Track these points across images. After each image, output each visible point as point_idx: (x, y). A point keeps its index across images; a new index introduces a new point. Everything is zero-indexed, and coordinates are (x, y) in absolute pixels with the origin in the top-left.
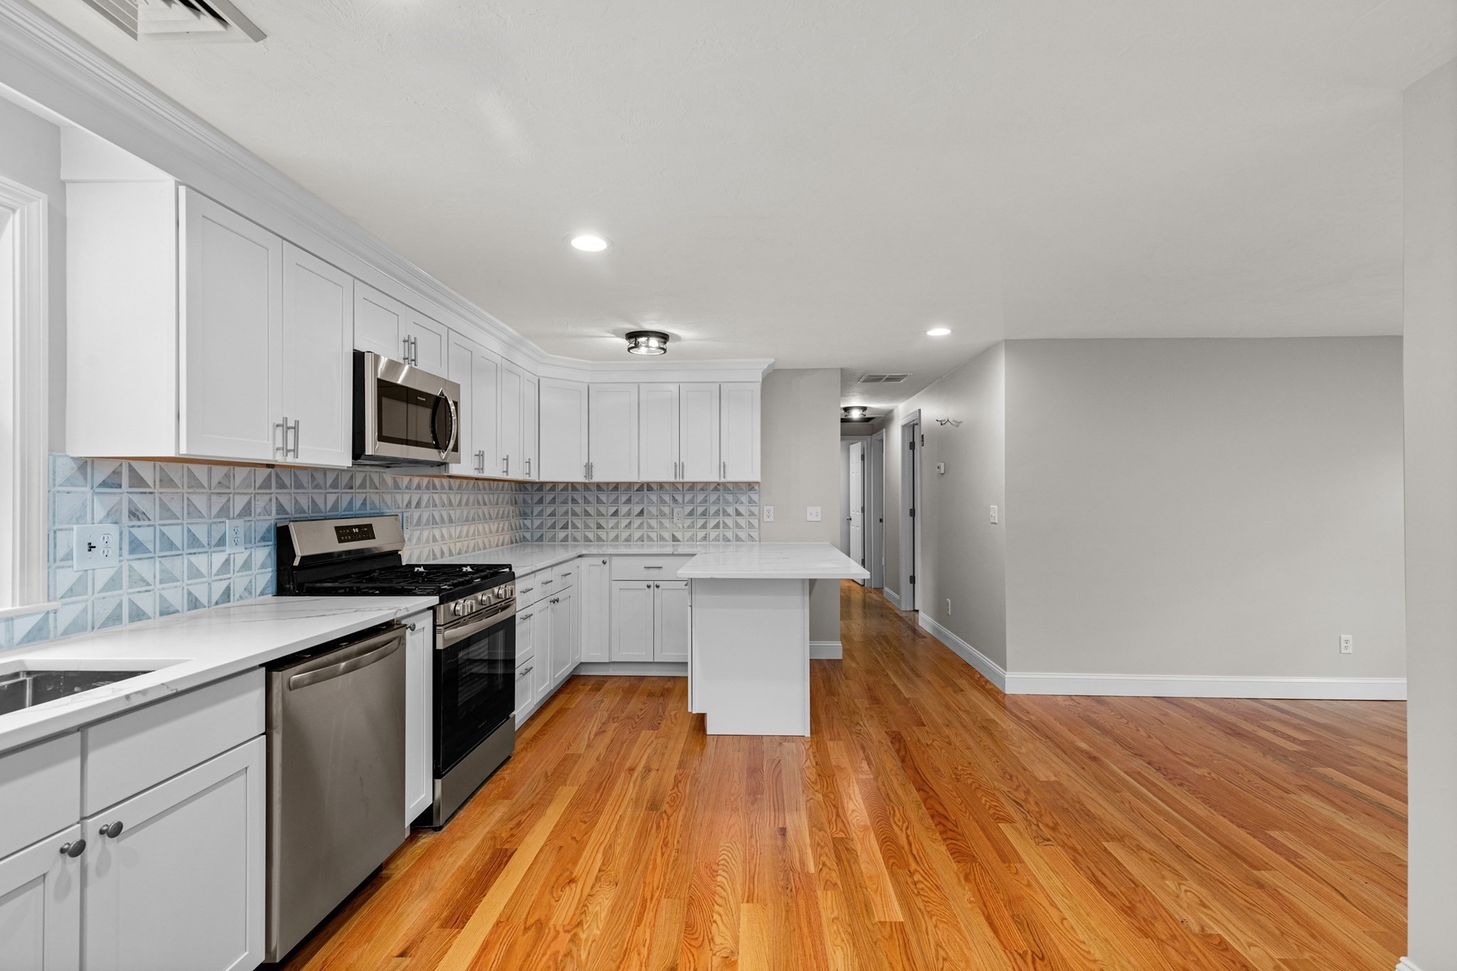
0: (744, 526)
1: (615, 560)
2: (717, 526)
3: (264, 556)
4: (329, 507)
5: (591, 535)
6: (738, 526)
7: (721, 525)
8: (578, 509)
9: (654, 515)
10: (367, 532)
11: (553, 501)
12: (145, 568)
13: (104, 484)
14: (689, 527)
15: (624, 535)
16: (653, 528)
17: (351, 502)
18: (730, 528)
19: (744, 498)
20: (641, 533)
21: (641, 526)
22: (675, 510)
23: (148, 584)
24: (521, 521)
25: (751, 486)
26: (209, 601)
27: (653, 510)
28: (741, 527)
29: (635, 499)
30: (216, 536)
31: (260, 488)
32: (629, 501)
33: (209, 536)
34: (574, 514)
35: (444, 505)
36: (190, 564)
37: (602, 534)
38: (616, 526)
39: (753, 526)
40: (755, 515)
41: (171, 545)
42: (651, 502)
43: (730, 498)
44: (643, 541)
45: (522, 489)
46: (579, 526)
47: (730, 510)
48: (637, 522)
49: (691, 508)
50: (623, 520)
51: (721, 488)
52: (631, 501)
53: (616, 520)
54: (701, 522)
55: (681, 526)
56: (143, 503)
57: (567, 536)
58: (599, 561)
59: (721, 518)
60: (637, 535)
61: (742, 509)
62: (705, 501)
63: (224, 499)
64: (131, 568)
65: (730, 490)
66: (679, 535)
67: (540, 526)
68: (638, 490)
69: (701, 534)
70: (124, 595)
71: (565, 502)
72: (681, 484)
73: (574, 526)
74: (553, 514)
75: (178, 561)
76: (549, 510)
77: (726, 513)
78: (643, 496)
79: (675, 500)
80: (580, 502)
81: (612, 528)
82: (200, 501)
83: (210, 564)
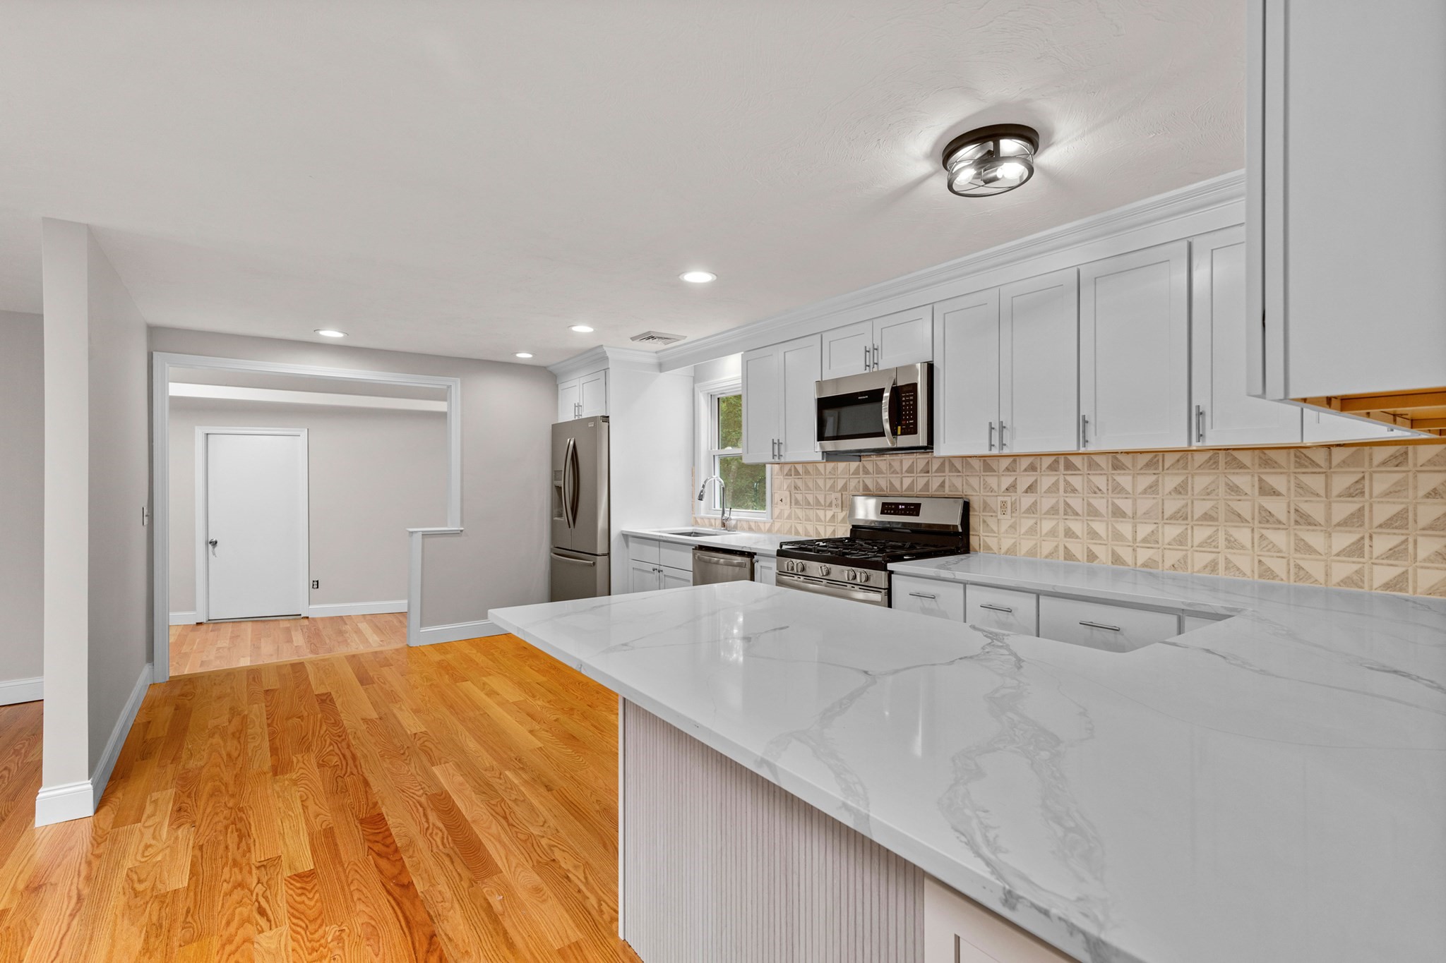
10: (914, 509)
12: (800, 513)
13: (787, 475)
17: (927, 484)
23: (800, 520)
30: (828, 501)
33: (825, 501)
36: (817, 514)
41: (809, 504)
56: (799, 483)
63: (832, 481)
64: (794, 511)
75: (811, 511)
82: (821, 482)
83: (825, 516)
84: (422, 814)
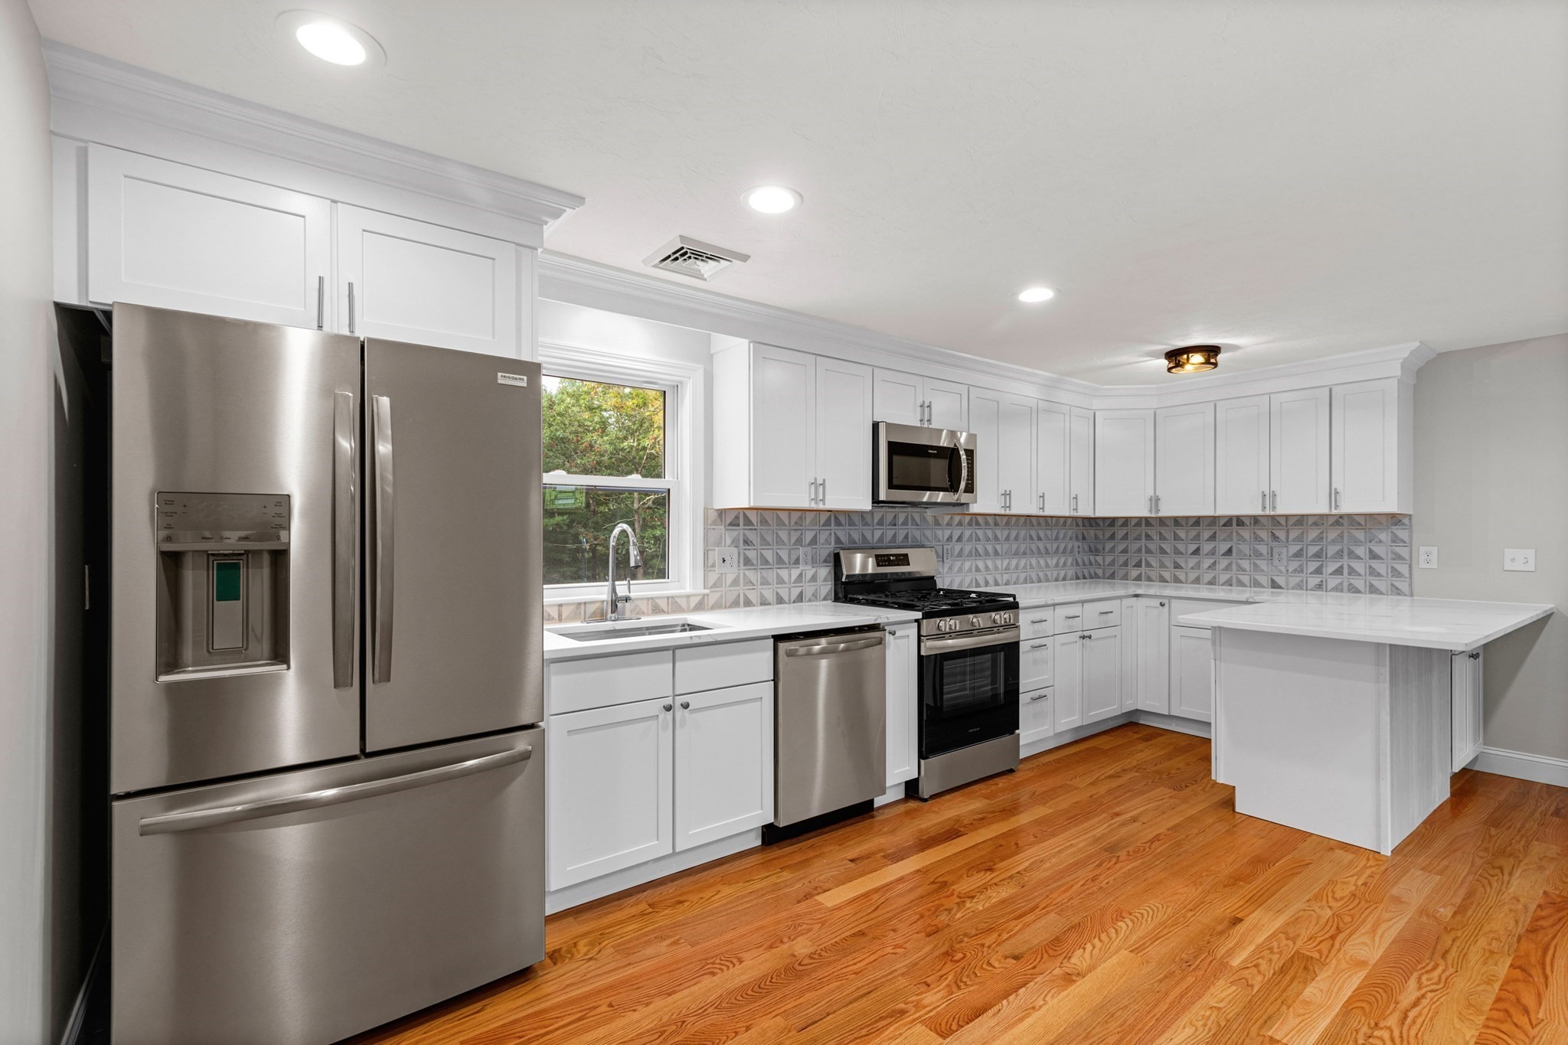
0: (1383, 573)
1: (1175, 604)
2: (1339, 572)
3: (825, 572)
4: (875, 540)
5: (1167, 575)
6: (1373, 572)
7: (1346, 571)
8: (1152, 546)
9: (1246, 555)
10: (904, 560)
11: (1125, 537)
12: (752, 575)
13: (731, 524)
14: (1295, 571)
15: (1208, 577)
16: (1244, 570)
18: (1360, 575)
19: (1383, 536)
20: (1229, 576)
21: (1228, 568)
22: (1275, 550)
23: (754, 585)
24: (1092, 558)
25: (1395, 519)
26: (789, 600)
27: (1245, 548)
28: (1379, 575)
29: (1220, 535)
30: (794, 558)
31: (823, 525)
32: (1213, 538)
33: (789, 557)
34: (1148, 551)
35: (988, 539)
36: (778, 574)
37: (1181, 575)
38: (1198, 566)
39: (1399, 573)
40: (1403, 559)
41: (766, 562)
42: (1242, 539)
43: (1360, 535)
44: (1231, 585)
45: (1093, 525)
46: (1154, 564)
47: (1360, 551)
48: (1224, 562)
49: (1299, 547)
50: (1205, 560)
51: (1345, 521)
52: (1215, 537)
53: (1198, 560)
54: (1313, 566)
55: (1283, 569)
56: (752, 536)
57: (1140, 574)
58: (1156, 602)
59: (1345, 562)
60: (1224, 577)
61: (1379, 550)
62: (1320, 538)
63: (799, 533)
64: (744, 574)
65: (1360, 525)
66: (1280, 580)
67: (1112, 563)
68: (1224, 525)
69: (1314, 581)
70: (741, 589)
71: (1138, 538)
72: (1284, 518)
73: (1148, 565)
74: (1125, 551)
75: (770, 571)
76: (1121, 547)
77: (1352, 555)
78: (1232, 533)
79: (1275, 538)
80: (1155, 538)
81: (1192, 568)
82: (783, 535)
83: (790, 576)
84: (1418, 1009)
